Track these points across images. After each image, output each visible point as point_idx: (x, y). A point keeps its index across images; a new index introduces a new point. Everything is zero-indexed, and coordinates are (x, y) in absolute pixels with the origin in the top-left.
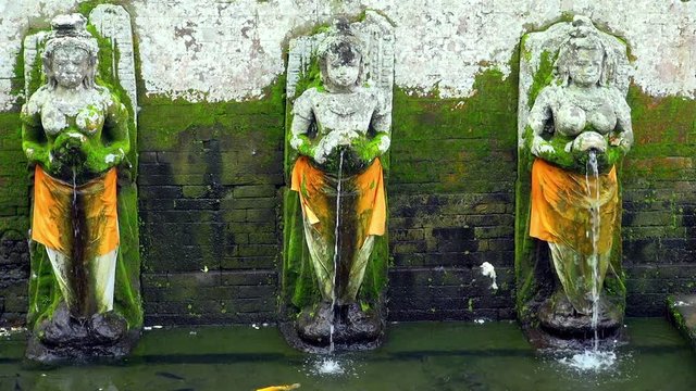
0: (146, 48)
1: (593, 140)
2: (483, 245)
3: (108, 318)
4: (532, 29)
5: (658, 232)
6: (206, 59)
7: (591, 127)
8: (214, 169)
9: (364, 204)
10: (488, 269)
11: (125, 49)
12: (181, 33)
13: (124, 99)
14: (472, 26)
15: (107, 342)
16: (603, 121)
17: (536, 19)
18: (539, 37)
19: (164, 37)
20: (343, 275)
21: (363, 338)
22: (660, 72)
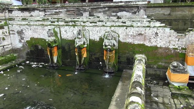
0: (62, 33)
1: (109, 47)
2: (101, 60)
3: (55, 64)
4: (106, 32)
5: (123, 60)
6: (68, 34)
7: (109, 45)
8: (70, 48)
9: (83, 53)
10: (101, 63)
11: (59, 32)
12: (65, 31)
13: (59, 39)
14: (99, 32)
15: (55, 67)
16: (110, 44)
17: (106, 31)
18: (107, 33)
19: (63, 32)
20: (80, 62)
21: (82, 70)
22: (123, 39)
